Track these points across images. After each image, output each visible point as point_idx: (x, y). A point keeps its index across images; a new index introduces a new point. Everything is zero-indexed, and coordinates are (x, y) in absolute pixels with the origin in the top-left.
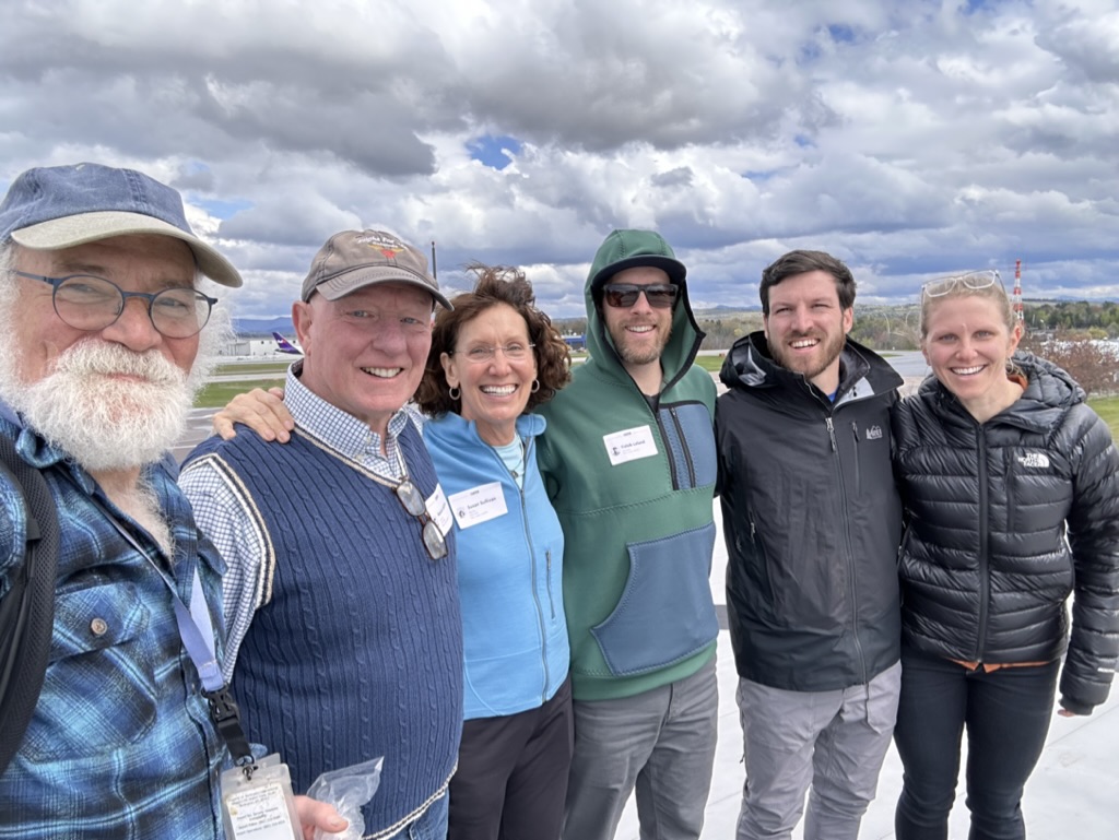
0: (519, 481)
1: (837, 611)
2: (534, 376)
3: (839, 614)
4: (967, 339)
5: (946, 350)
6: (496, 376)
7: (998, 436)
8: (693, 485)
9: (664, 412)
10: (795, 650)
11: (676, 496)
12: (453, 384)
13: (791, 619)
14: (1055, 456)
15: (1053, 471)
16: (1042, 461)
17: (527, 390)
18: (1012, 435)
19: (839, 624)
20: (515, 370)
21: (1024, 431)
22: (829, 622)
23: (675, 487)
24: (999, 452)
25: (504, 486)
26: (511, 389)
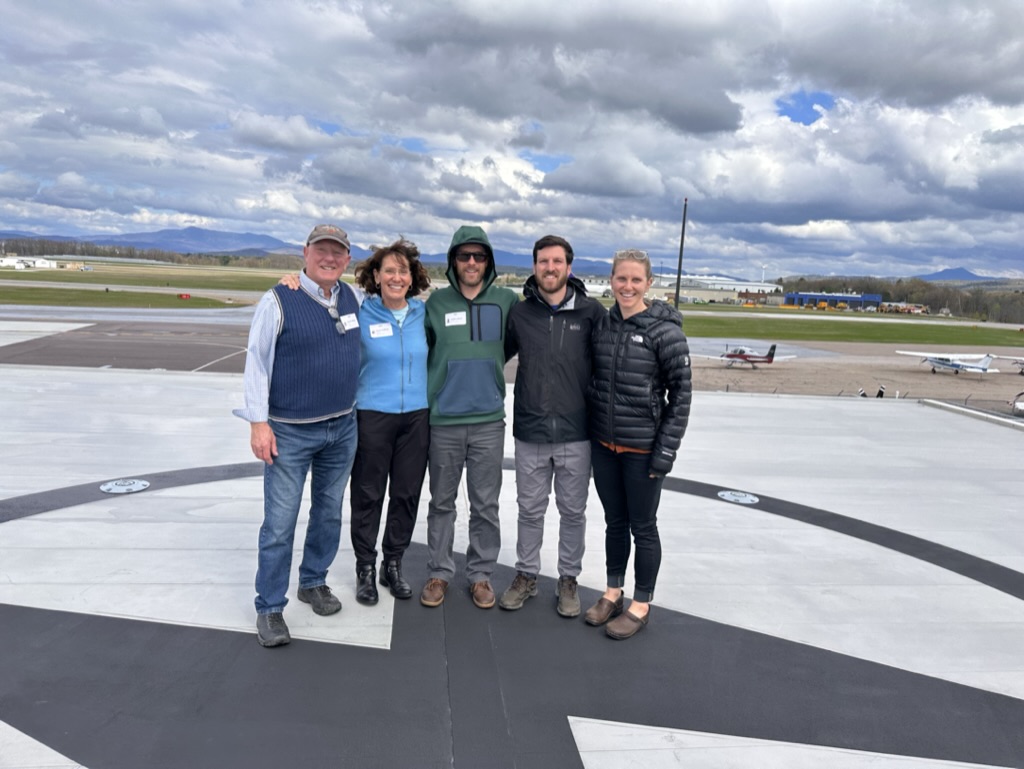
0: (400, 325)
1: (545, 405)
2: (410, 283)
3: (545, 408)
4: (629, 281)
5: (620, 284)
6: (395, 282)
7: (627, 327)
8: (480, 339)
9: (475, 308)
10: (526, 422)
11: (472, 343)
12: (377, 282)
13: (527, 407)
14: (647, 338)
15: (643, 345)
16: (640, 339)
17: (406, 289)
18: (634, 327)
19: (543, 411)
20: (403, 280)
21: (638, 327)
22: (539, 409)
23: (472, 339)
24: (625, 335)
25: (393, 326)
26: (399, 288)
